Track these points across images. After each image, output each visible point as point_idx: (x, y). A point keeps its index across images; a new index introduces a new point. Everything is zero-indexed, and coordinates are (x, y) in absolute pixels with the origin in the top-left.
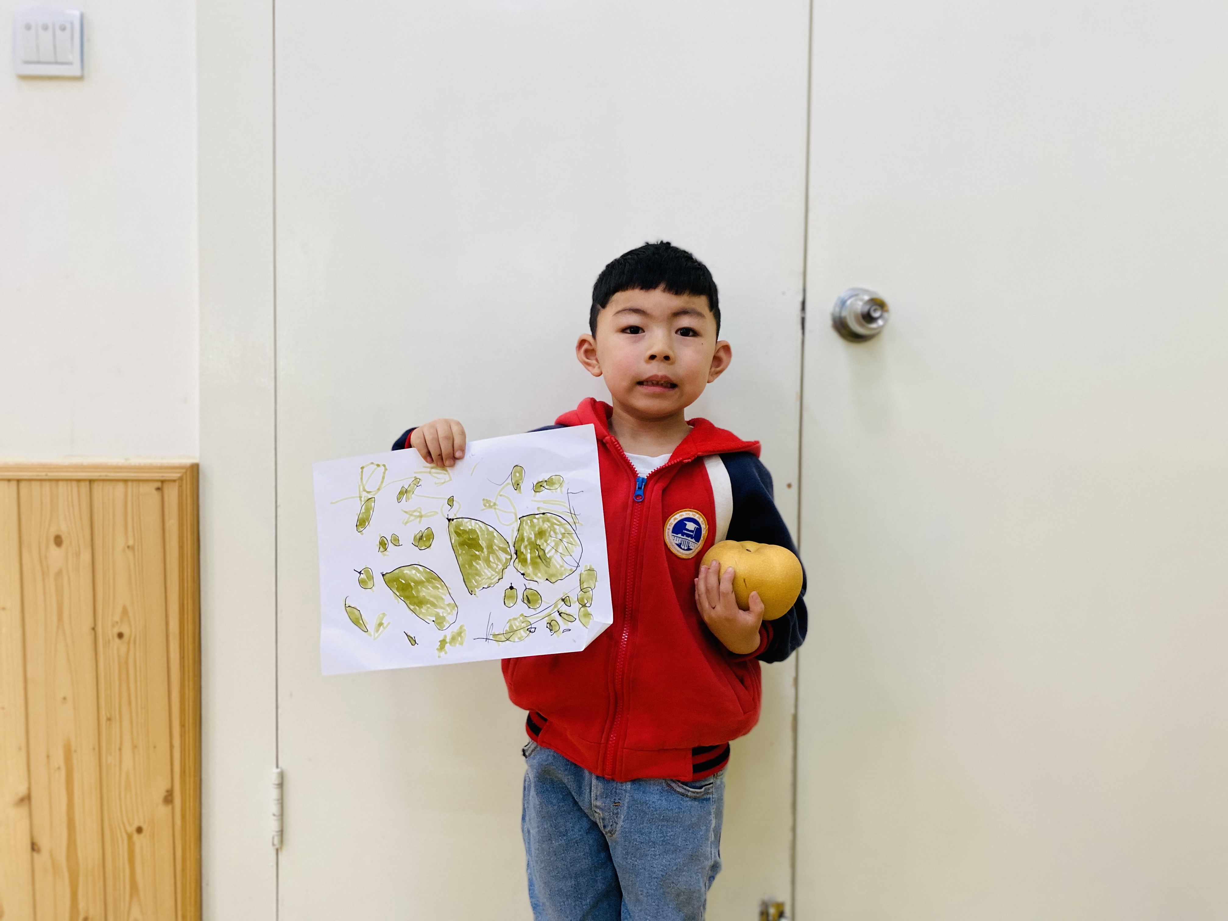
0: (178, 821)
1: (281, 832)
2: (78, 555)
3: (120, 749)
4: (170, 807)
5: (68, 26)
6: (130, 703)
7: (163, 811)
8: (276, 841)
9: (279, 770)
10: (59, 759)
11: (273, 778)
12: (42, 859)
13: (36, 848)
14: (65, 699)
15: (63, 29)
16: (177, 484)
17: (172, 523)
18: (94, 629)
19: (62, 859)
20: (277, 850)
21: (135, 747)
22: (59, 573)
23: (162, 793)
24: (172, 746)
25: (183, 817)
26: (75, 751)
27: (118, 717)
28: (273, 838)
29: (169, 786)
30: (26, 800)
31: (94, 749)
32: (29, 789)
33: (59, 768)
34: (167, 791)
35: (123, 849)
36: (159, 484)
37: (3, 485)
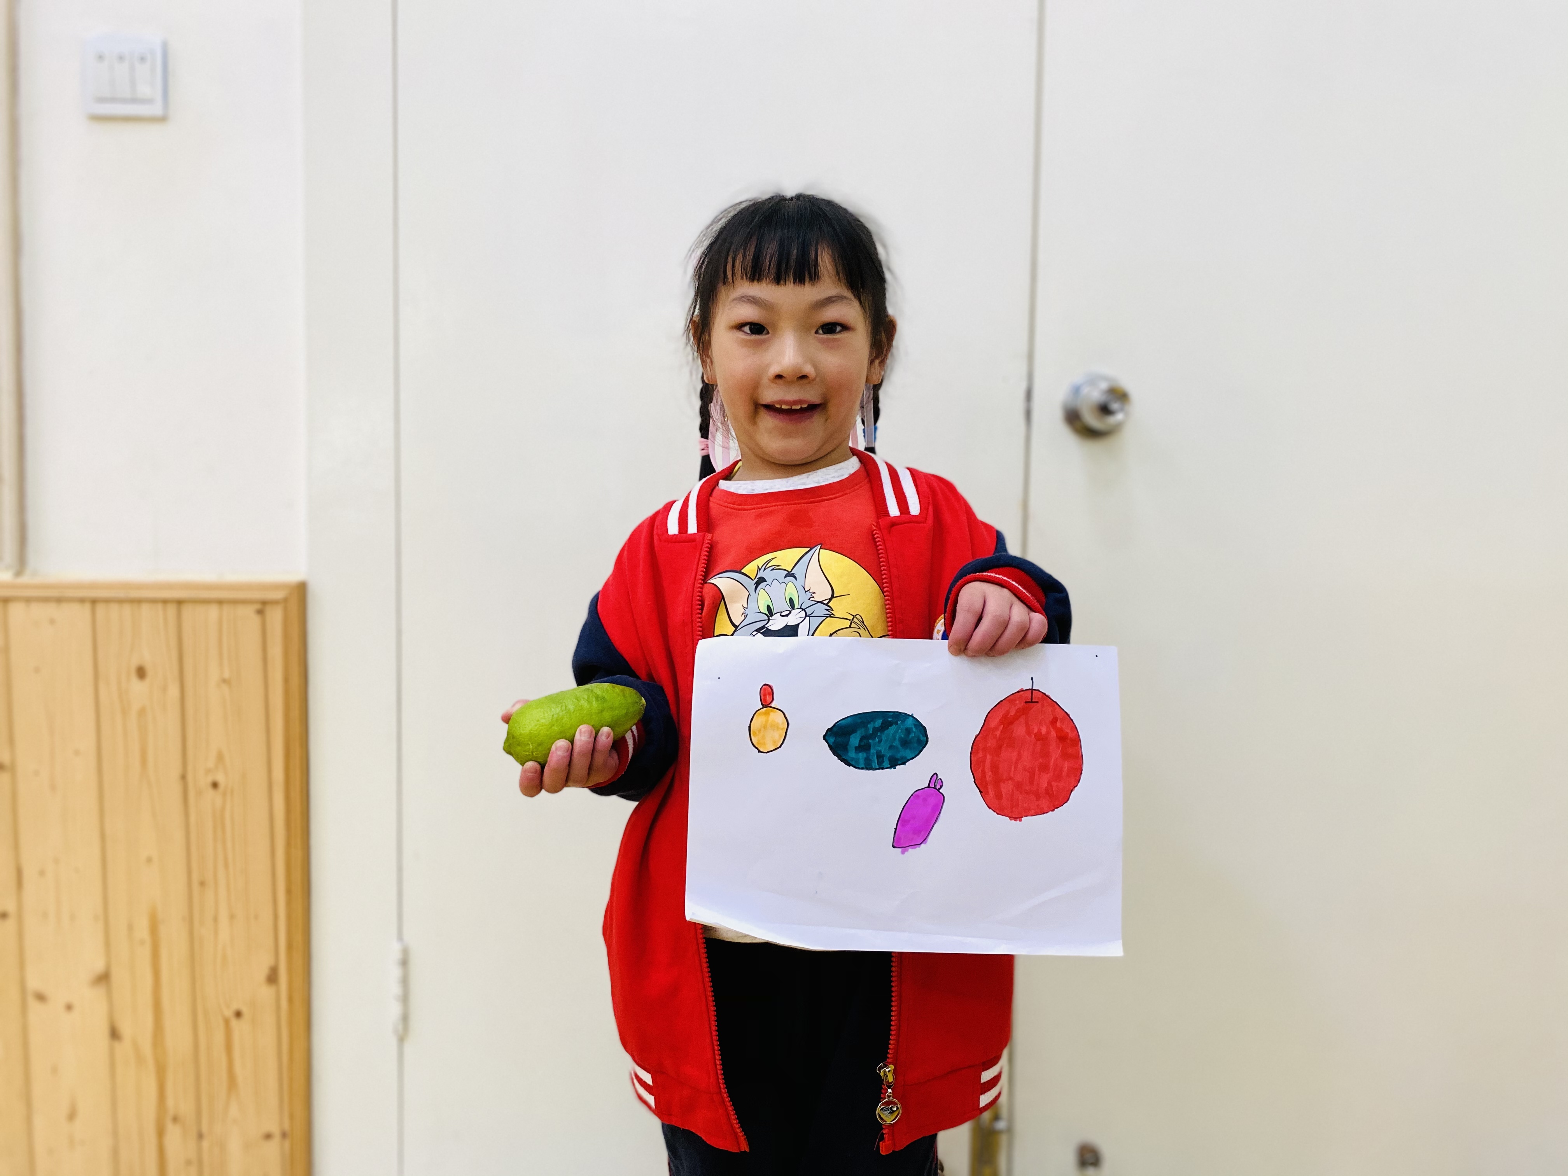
0: (284, 1003)
1: (405, 1018)
2: (164, 689)
3: (215, 919)
4: (273, 988)
5: (149, 56)
6: (226, 866)
7: (266, 993)
8: (400, 1027)
9: (402, 945)
10: (143, 931)
11: (395, 955)
12: (124, 1048)
13: (116, 1034)
14: (149, 860)
15: (143, 59)
16: (280, 607)
17: (276, 651)
18: (183, 777)
19: (147, 1049)
20: (401, 1040)
21: (232, 917)
22: (142, 712)
23: (264, 972)
24: (276, 916)
25: (290, 1000)
26: (162, 921)
27: (212, 881)
28: (395, 1025)
29: (272, 963)
30: (104, 978)
31: (184, 919)
32: (108, 965)
33: (143, 941)
34: (271, 969)
35: (219, 1037)
36: (258, 606)
37: (76, 607)
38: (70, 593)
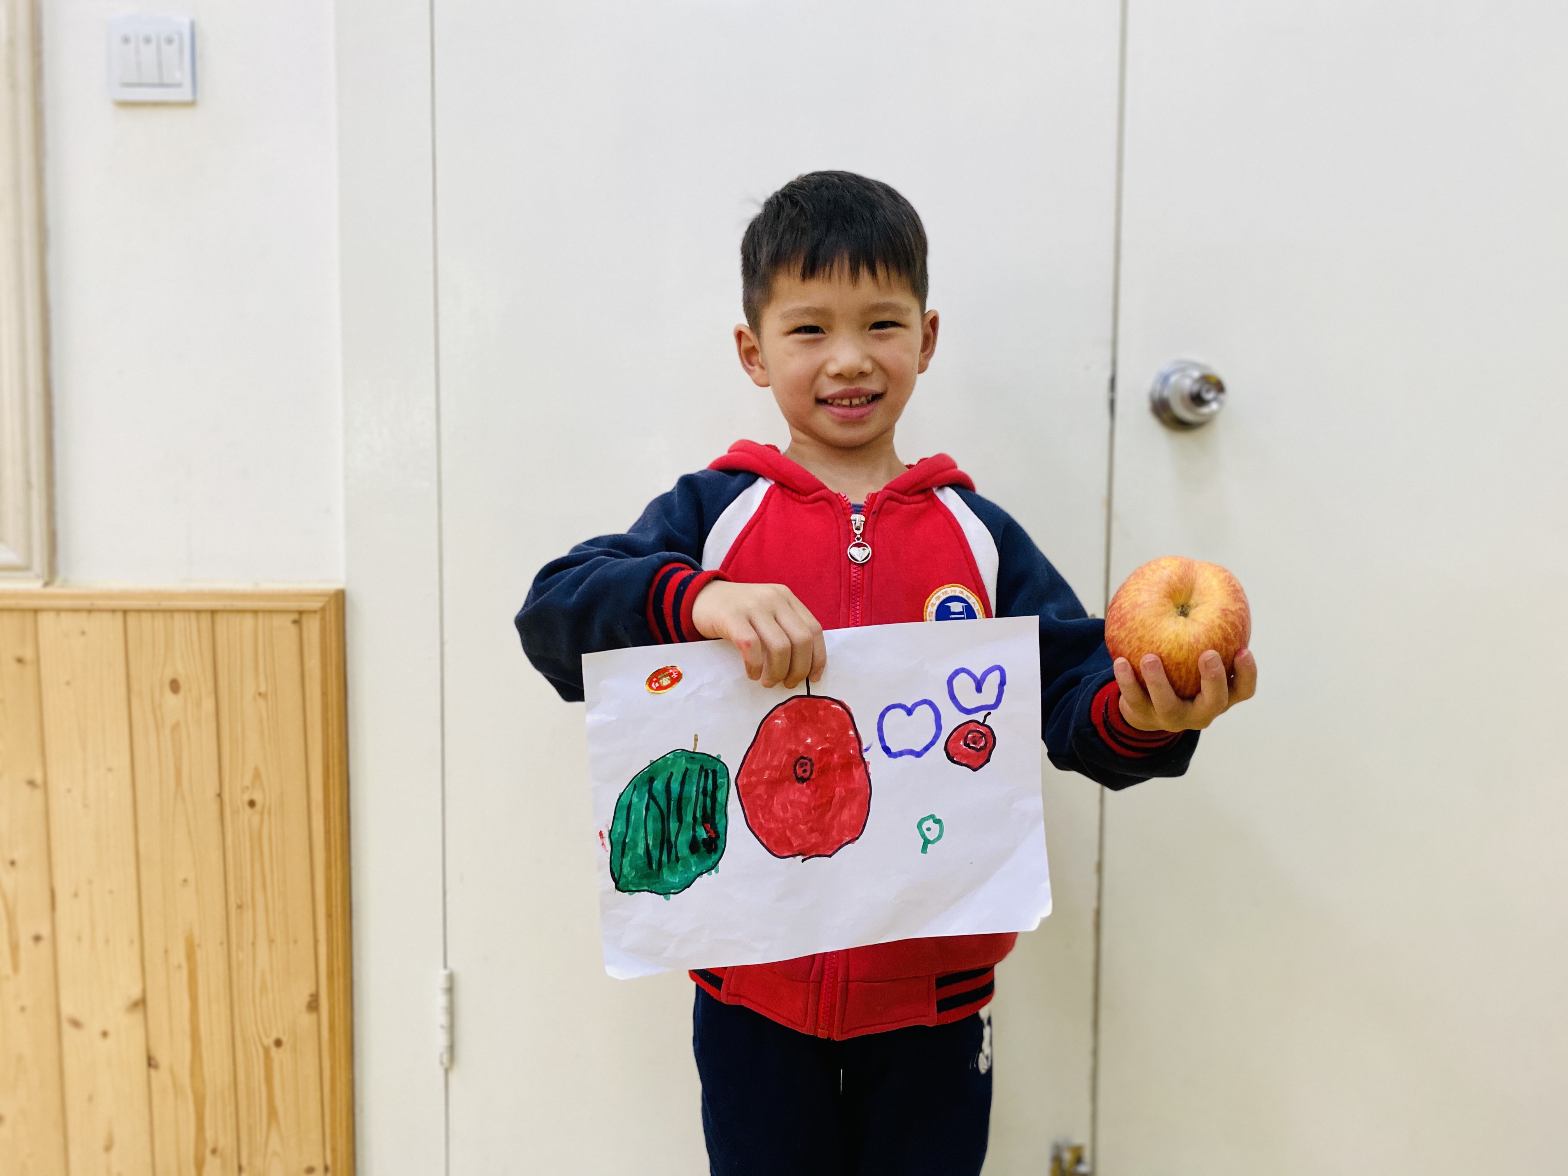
0: (325, 1033)
1: (451, 1048)
2: (199, 704)
3: (253, 944)
4: (314, 1016)
5: (176, 37)
6: (264, 886)
7: (306, 1020)
8: (445, 1058)
9: (446, 972)
10: (179, 956)
11: (441, 982)
12: (161, 1077)
13: (153, 1062)
14: (185, 881)
15: (170, 41)
16: (318, 617)
17: (314, 663)
18: (219, 795)
19: (185, 1078)
20: (447, 1071)
21: (271, 941)
22: (176, 727)
23: (305, 999)
24: (316, 941)
25: (332, 1027)
26: (199, 946)
27: (250, 904)
28: (441, 1056)
29: (313, 990)
30: (140, 1004)
31: (221, 943)
32: (144, 991)
33: (180, 967)
34: (312, 996)
35: (259, 1066)
36: (295, 616)
37: (107, 616)
38: (100, 603)
